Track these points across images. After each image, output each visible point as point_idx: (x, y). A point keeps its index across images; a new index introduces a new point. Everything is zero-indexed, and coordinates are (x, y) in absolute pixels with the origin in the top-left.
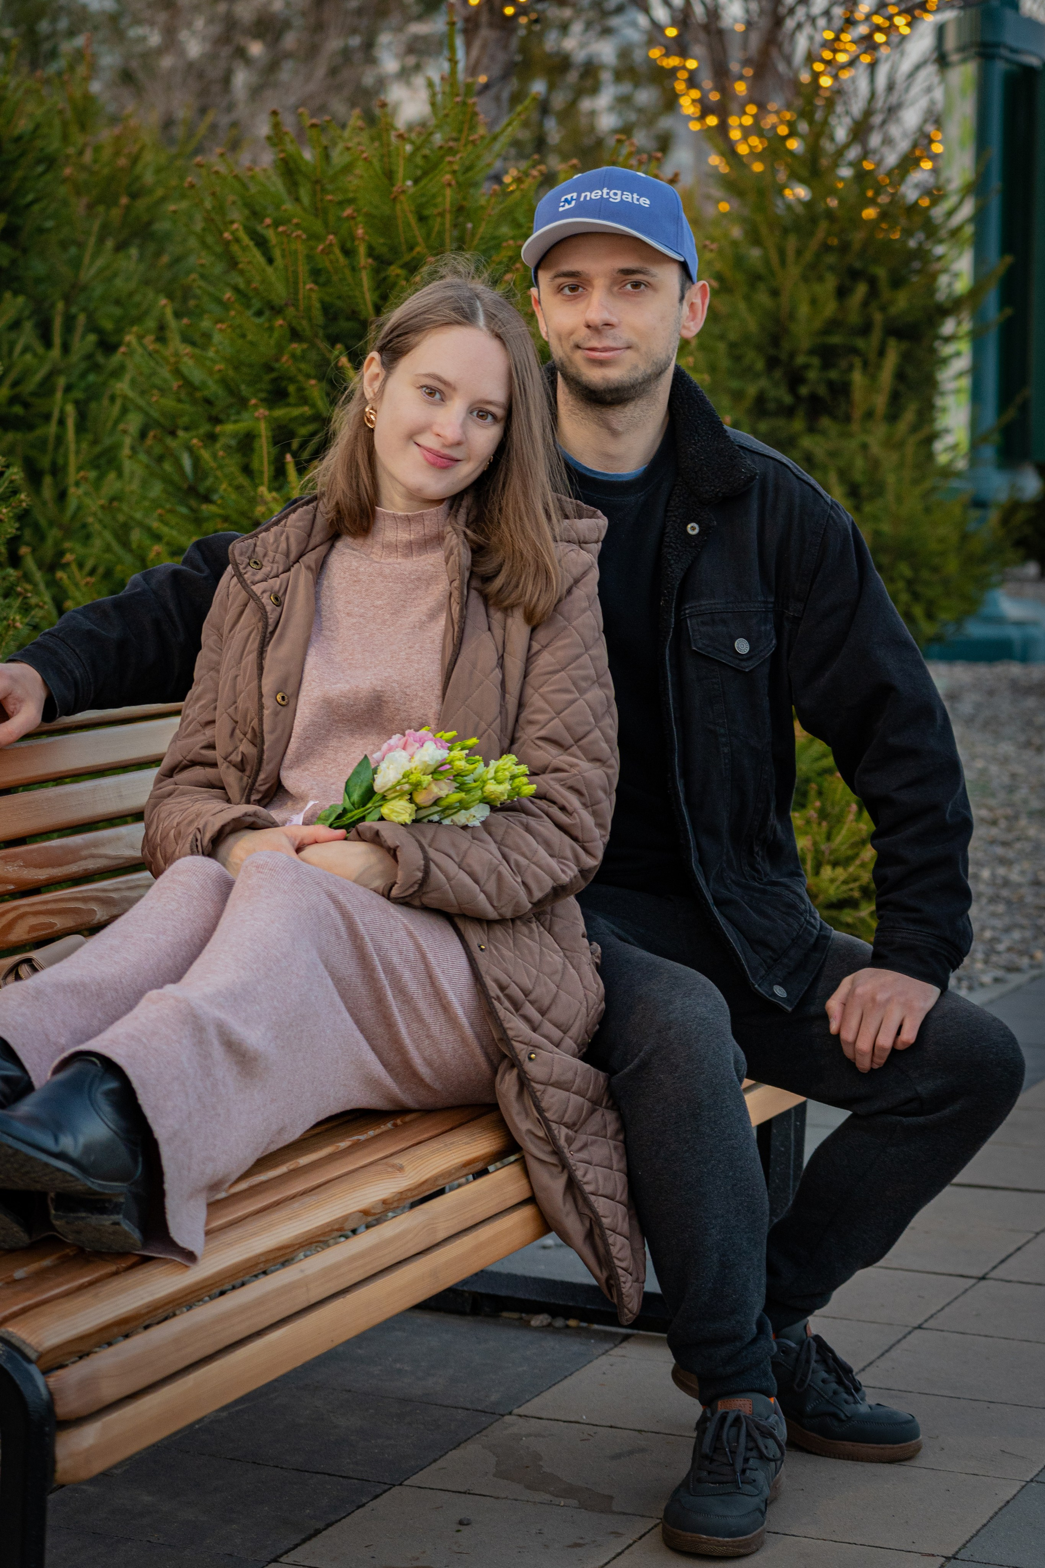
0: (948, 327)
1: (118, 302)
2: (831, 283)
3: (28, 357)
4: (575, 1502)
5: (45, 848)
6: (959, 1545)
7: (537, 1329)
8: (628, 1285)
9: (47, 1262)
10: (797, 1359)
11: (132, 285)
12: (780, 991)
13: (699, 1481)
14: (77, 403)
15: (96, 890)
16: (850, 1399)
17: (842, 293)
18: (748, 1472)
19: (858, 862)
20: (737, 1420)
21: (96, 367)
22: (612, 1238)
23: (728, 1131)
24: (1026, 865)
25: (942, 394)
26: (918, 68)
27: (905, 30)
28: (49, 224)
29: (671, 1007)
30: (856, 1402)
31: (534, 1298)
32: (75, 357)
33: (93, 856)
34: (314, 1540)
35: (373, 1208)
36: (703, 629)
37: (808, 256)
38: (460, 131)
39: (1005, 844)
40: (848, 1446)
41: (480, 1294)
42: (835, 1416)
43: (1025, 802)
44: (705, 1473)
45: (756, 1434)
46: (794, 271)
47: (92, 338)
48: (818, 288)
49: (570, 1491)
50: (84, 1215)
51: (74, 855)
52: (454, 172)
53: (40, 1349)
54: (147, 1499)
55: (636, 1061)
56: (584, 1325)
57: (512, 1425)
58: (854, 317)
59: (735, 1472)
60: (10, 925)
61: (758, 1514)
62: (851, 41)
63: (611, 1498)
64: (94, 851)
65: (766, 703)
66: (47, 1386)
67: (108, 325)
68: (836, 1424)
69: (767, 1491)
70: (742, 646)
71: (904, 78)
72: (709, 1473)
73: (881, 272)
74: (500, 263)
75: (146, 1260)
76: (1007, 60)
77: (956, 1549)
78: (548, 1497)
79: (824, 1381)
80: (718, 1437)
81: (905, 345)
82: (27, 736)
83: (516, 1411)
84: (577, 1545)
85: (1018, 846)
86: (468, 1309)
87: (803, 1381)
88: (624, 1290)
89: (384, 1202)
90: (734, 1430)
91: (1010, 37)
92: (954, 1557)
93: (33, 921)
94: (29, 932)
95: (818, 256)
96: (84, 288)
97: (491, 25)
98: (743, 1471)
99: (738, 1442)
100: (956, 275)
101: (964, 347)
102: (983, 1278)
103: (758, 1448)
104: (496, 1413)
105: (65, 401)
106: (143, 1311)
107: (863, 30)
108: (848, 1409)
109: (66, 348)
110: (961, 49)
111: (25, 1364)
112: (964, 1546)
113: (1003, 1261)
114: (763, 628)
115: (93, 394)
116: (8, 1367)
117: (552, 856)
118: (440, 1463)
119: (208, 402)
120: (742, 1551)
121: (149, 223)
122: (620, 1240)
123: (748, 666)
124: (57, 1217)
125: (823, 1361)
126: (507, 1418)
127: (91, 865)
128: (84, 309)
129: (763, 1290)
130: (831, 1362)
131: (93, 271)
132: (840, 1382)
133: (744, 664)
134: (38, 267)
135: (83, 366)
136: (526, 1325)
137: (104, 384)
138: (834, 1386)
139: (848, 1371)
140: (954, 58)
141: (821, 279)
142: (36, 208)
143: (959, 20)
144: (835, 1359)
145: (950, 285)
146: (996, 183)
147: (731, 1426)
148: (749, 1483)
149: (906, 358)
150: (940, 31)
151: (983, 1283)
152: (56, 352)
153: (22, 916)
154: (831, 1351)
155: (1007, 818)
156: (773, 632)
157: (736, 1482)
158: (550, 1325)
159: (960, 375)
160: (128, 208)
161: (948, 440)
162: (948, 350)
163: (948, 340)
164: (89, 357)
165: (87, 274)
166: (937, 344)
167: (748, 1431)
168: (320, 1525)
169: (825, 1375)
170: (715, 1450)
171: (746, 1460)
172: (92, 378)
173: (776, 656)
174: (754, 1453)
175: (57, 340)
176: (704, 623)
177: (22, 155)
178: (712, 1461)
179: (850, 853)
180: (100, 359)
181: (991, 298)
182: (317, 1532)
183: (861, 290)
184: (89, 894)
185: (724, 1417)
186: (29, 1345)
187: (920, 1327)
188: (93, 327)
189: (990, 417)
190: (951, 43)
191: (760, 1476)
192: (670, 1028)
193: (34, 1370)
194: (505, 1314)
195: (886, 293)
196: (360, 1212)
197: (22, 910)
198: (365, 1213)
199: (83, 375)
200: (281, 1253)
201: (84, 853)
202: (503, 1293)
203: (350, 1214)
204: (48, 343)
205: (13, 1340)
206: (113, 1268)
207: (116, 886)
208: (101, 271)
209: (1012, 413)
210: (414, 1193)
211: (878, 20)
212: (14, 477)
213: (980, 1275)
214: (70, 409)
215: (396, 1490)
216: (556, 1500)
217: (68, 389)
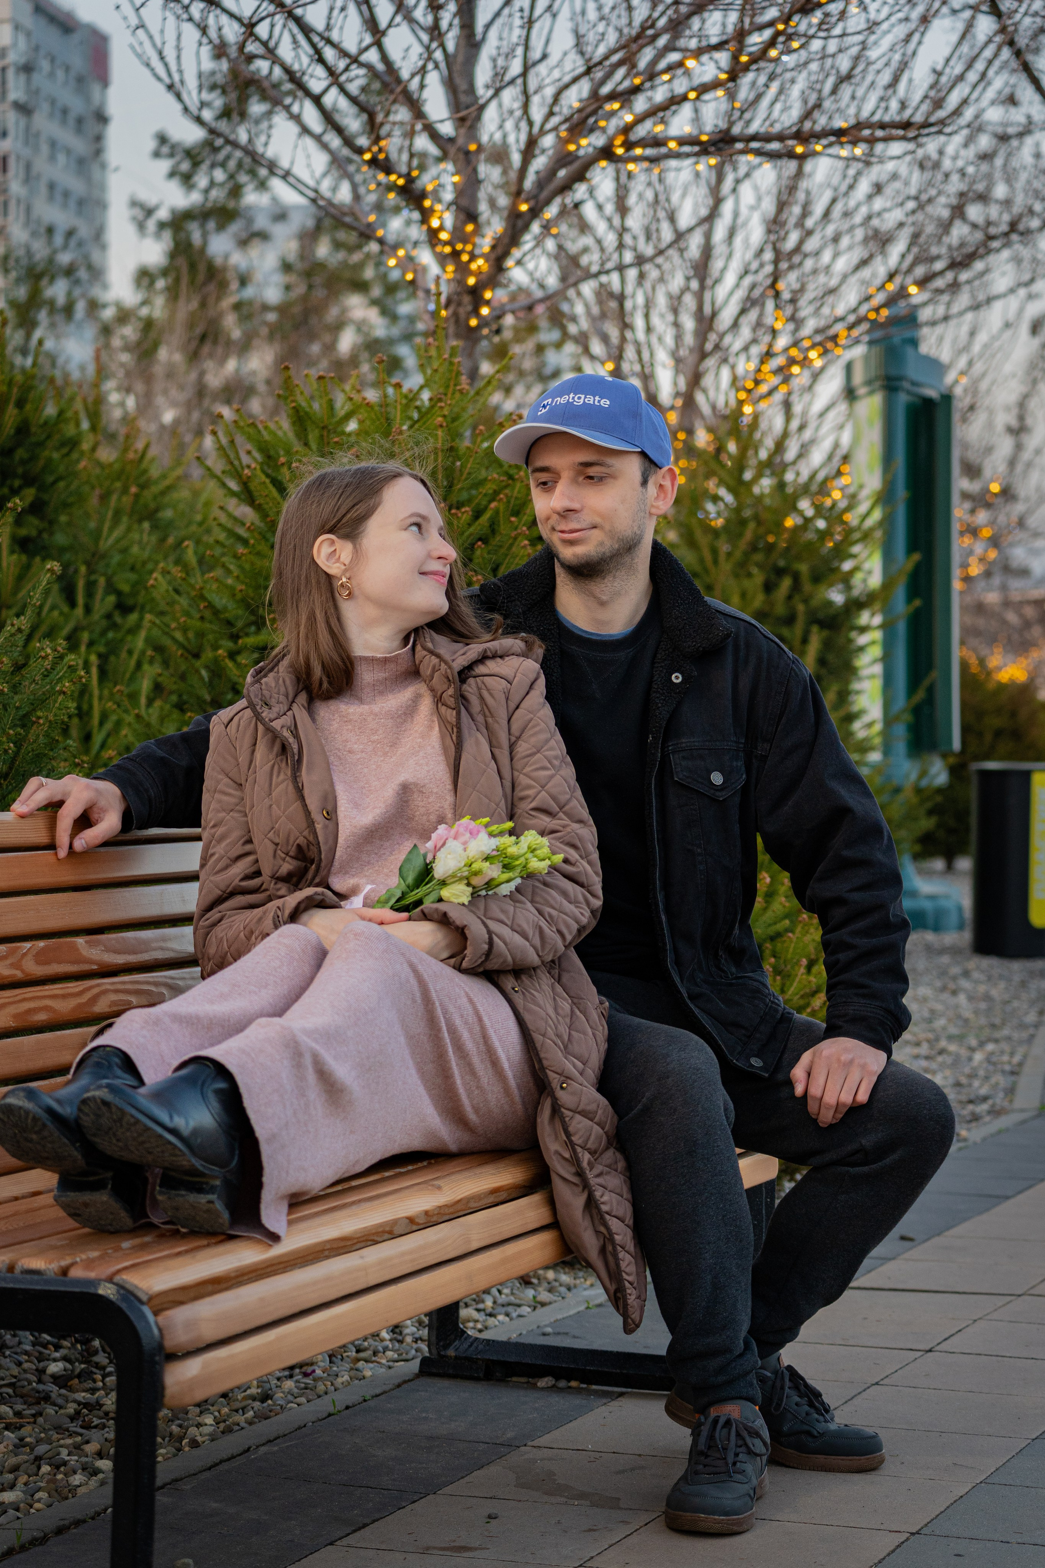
0: (864, 618)
1: (133, 569)
2: (759, 578)
3: (56, 613)
4: (588, 1503)
5: (123, 938)
6: (922, 1524)
7: (543, 1389)
8: (633, 1297)
9: (147, 1239)
10: (773, 1386)
11: (146, 554)
12: (756, 1062)
13: (696, 1473)
14: (100, 656)
15: (165, 977)
16: (821, 1418)
17: (769, 587)
18: (738, 1464)
19: (809, 1010)
20: (728, 1423)
21: (114, 626)
22: (622, 1255)
23: (719, 1168)
24: (948, 1072)
25: (860, 679)
26: (827, 409)
27: (818, 363)
28: (71, 500)
29: (668, 1060)
30: (826, 1421)
31: (539, 1362)
32: (96, 616)
33: (162, 949)
34: (362, 1531)
35: (417, 1216)
36: (684, 763)
37: (738, 554)
38: (447, 387)
39: (927, 1058)
40: (821, 1458)
41: (493, 1361)
42: (809, 1433)
43: (944, 1028)
44: (701, 1467)
45: (745, 1434)
46: (726, 566)
47: (112, 599)
48: (747, 583)
49: (582, 1496)
50: (183, 1193)
51: (145, 946)
52: (444, 416)
53: (150, 1292)
54: (215, 1505)
55: (639, 1107)
56: (584, 1386)
57: (527, 1453)
58: (780, 609)
59: (727, 1464)
60: (94, 1000)
61: (747, 1499)
62: (770, 372)
63: (619, 1499)
64: (163, 945)
65: (737, 828)
66: (157, 1323)
67: (125, 588)
68: (810, 1439)
69: (755, 1482)
70: (717, 778)
71: (815, 417)
72: (705, 1466)
73: (803, 568)
74: (485, 495)
75: (232, 1238)
76: (909, 392)
77: (919, 1527)
78: (564, 1500)
79: (797, 1404)
80: (711, 1437)
81: (825, 633)
82: (106, 844)
83: (530, 1443)
84: (590, 1530)
85: (940, 1059)
86: (481, 1375)
87: (779, 1405)
88: (629, 1302)
89: (426, 1213)
90: (725, 1431)
91: (912, 371)
92: (918, 1533)
93: (113, 997)
94: (110, 1006)
95: (747, 555)
96: (103, 556)
97: (457, 336)
98: (734, 1464)
99: (729, 1440)
100: (870, 572)
101: (876, 635)
102: (930, 1351)
103: (746, 1445)
104: (511, 1446)
105: (88, 653)
106: (233, 1275)
107: (780, 361)
108: (821, 1427)
109: (88, 609)
110: (868, 382)
111: (138, 1304)
112: (926, 1525)
113: (946, 1339)
114: (735, 764)
115: (113, 649)
116: (123, 1306)
117: (570, 902)
118: (467, 1479)
119: (229, 623)
120: (735, 1528)
121: (157, 510)
122: (628, 1258)
123: (721, 796)
124: (161, 1193)
125: (796, 1388)
126: (523, 1448)
127: (159, 955)
128: (104, 574)
129: (749, 1310)
130: (802, 1388)
131: (110, 541)
132: (811, 1405)
133: (718, 793)
134: (60, 539)
135: (104, 623)
136: (534, 1386)
137: (122, 640)
138: (807, 1408)
139: (818, 1395)
140: (862, 391)
141: (749, 575)
142: (61, 484)
143: (866, 358)
144: (806, 1385)
145: (865, 581)
146: (902, 493)
147: (723, 1427)
148: (739, 1473)
149: (827, 645)
150: (849, 368)
151: (930, 1354)
152: (79, 611)
153: (105, 992)
154: (802, 1379)
155: (928, 1041)
156: (743, 769)
157: (729, 1471)
158: (554, 1386)
159: (875, 661)
160: (137, 496)
161: (866, 719)
162: (862, 640)
163: (863, 630)
164: (109, 616)
165: (105, 544)
166: (853, 634)
167: (737, 1431)
168: (367, 1521)
169: (797, 1399)
170: (709, 1447)
171: (737, 1455)
172: (110, 635)
173: (745, 789)
174: (743, 1449)
175: (80, 600)
176: (684, 758)
177: (49, 437)
178: (707, 1456)
179: (802, 1002)
180: (118, 619)
181: (900, 593)
182: (365, 1526)
183: (786, 583)
184: (160, 980)
185: (716, 1421)
186: (140, 1289)
187: (877, 1384)
188: (111, 588)
189: (901, 702)
190: (858, 377)
191: (749, 1468)
192: (668, 1077)
193: (146, 1310)
194: (514, 1379)
195: (807, 587)
196: (408, 1218)
197: (103, 988)
198: (411, 1220)
199: (103, 633)
200: (342, 1244)
201: (154, 945)
202: (513, 1359)
203: (399, 1219)
204: (73, 604)
205: (127, 1286)
206: (205, 1242)
207: (181, 975)
208: (118, 541)
209: (921, 695)
210: (451, 1210)
211: (794, 352)
212: (72, 663)
213: (928, 1348)
214: (93, 658)
215: (431, 1497)
216: (572, 1502)
217: (91, 644)
